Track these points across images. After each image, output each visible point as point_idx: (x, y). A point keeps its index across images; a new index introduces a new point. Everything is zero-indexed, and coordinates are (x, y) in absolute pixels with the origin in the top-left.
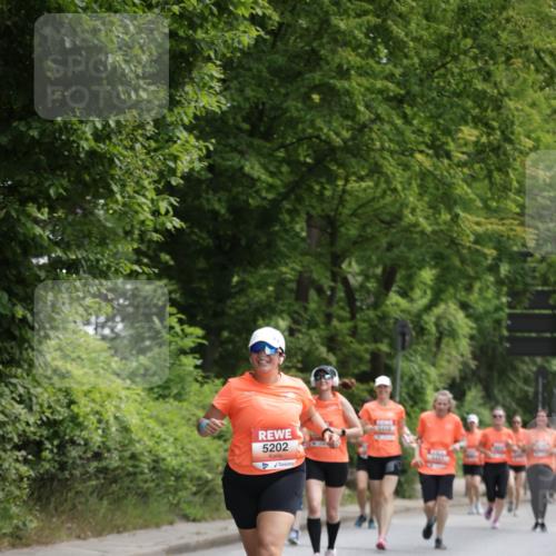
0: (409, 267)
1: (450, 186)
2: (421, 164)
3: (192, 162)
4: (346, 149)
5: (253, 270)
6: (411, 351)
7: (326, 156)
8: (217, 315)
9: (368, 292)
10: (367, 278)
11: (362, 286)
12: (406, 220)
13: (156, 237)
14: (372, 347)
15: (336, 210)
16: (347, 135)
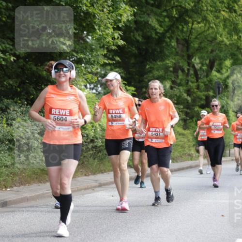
0: (221, 60)
1: (237, 24)
2: (224, 16)
3: (128, 17)
4: (192, 10)
5: (154, 62)
6: (222, 95)
7: (184, 14)
8: (141, 81)
9: (203, 71)
10: (203, 65)
11: (201, 68)
12: (218, 39)
13: (114, 48)
14: (206, 93)
15: (189, 37)
16: (192, 4)
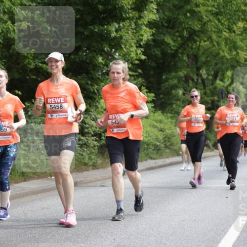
0: (223, 71)
1: (235, 43)
2: (225, 36)
3: (147, 37)
4: (199, 31)
5: (170, 74)
6: (225, 100)
7: (193, 34)
8: (159, 89)
9: (209, 80)
10: (209, 75)
11: (207, 78)
12: (221, 54)
13: (137, 62)
14: (212, 98)
15: (197, 52)
16: (199, 26)
